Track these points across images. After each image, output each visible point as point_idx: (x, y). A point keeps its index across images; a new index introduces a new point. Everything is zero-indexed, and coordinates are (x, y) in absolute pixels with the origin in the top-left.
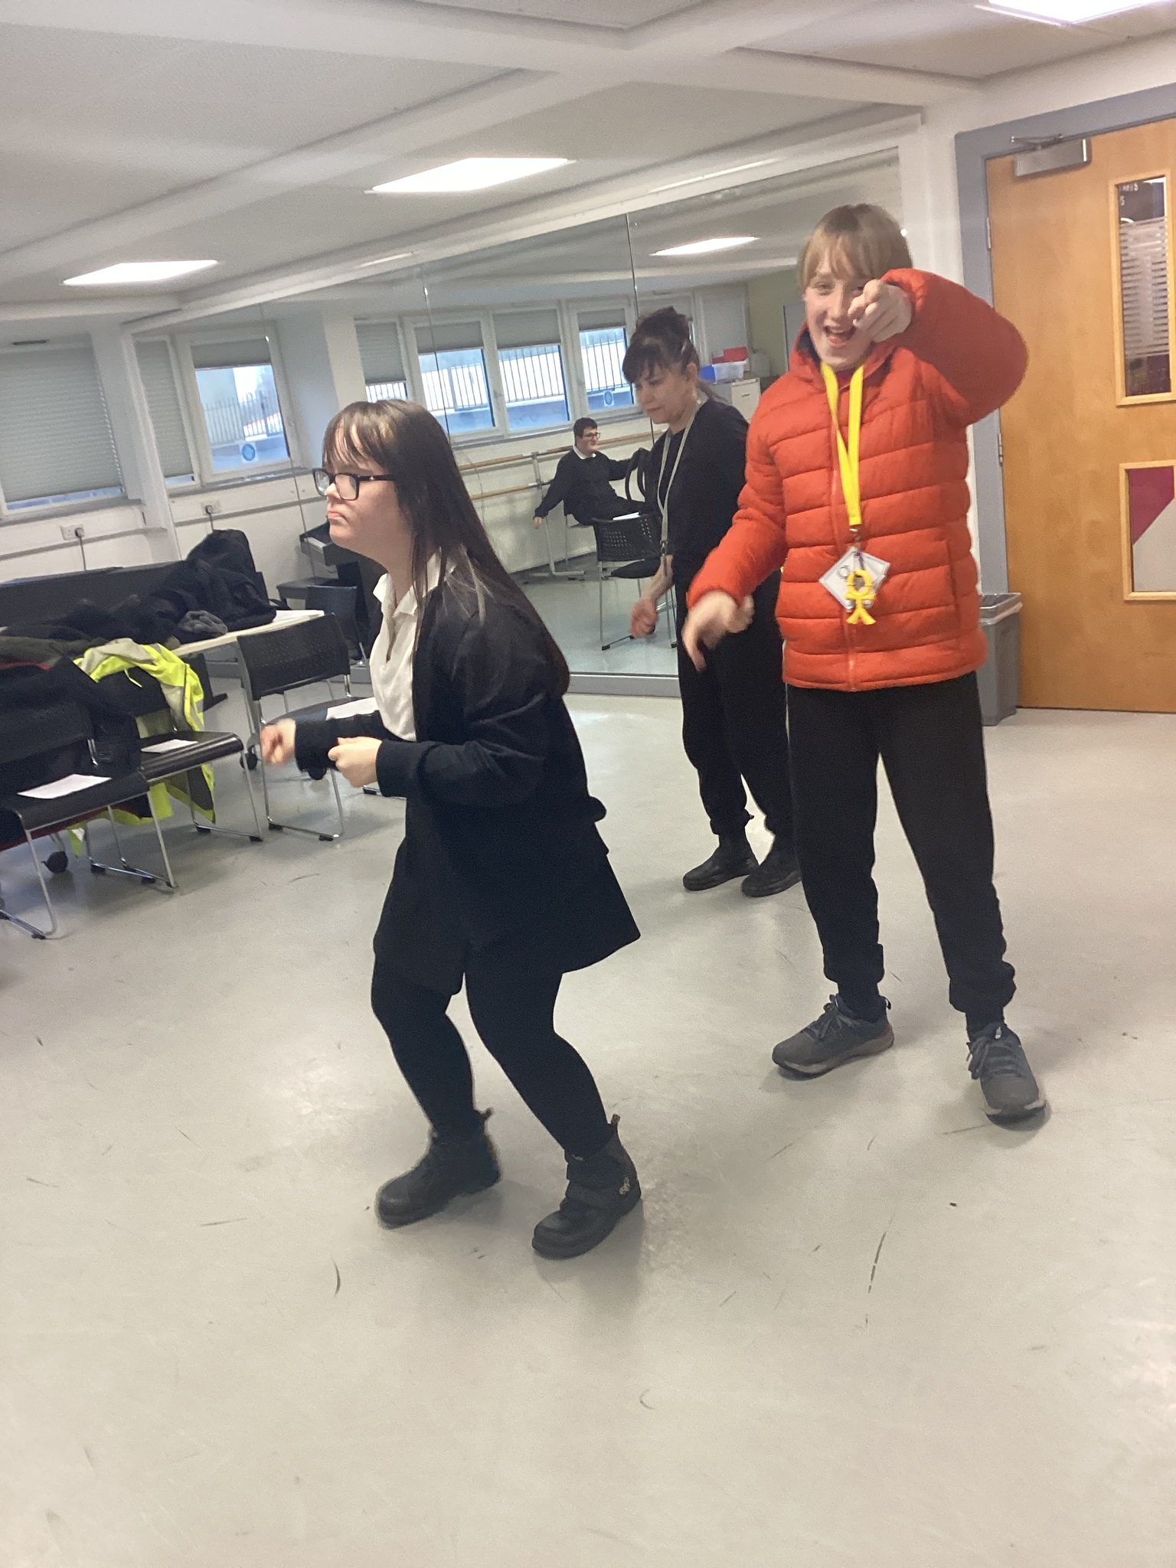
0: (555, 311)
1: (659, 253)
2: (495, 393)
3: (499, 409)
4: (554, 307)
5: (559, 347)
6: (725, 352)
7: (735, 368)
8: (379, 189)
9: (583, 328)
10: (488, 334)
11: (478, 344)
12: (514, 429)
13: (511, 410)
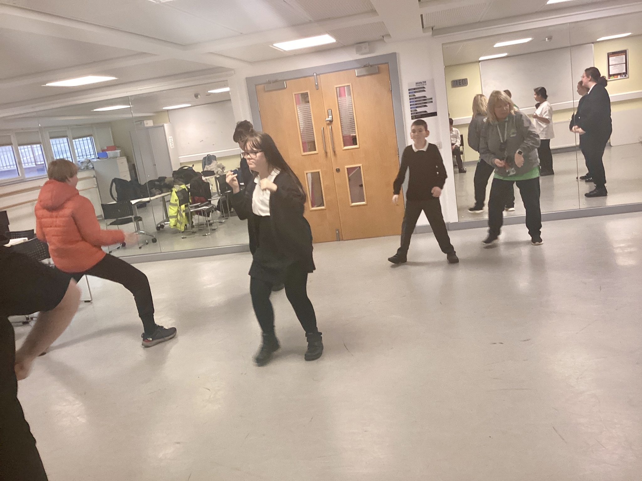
0: (38, 131)
1: (95, 110)
2: (19, 163)
3: (21, 169)
4: (37, 130)
5: (41, 146)
6: (107, 147)
7: (117, 153)
8: (48, 85)
9: (51, 138)
10: (13, 140)
11: (10, 144)
12: (27, 176)
13: (26, 169)
